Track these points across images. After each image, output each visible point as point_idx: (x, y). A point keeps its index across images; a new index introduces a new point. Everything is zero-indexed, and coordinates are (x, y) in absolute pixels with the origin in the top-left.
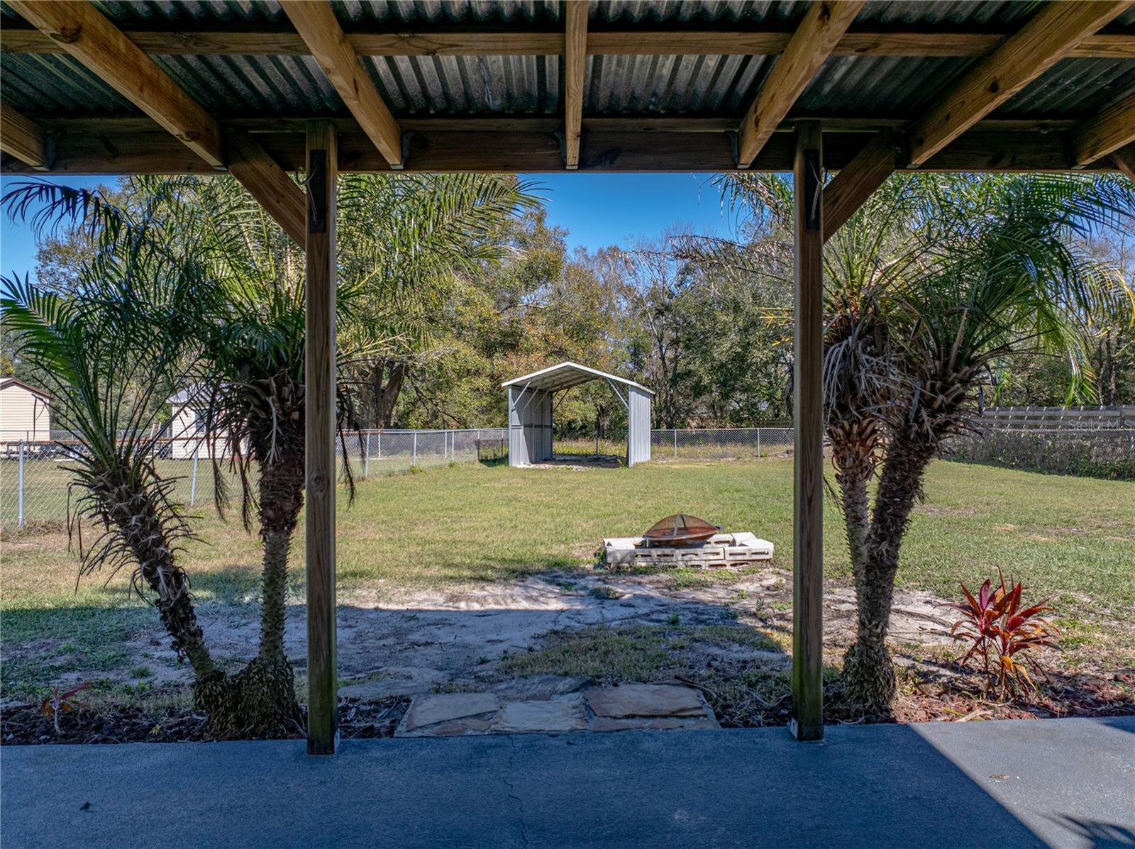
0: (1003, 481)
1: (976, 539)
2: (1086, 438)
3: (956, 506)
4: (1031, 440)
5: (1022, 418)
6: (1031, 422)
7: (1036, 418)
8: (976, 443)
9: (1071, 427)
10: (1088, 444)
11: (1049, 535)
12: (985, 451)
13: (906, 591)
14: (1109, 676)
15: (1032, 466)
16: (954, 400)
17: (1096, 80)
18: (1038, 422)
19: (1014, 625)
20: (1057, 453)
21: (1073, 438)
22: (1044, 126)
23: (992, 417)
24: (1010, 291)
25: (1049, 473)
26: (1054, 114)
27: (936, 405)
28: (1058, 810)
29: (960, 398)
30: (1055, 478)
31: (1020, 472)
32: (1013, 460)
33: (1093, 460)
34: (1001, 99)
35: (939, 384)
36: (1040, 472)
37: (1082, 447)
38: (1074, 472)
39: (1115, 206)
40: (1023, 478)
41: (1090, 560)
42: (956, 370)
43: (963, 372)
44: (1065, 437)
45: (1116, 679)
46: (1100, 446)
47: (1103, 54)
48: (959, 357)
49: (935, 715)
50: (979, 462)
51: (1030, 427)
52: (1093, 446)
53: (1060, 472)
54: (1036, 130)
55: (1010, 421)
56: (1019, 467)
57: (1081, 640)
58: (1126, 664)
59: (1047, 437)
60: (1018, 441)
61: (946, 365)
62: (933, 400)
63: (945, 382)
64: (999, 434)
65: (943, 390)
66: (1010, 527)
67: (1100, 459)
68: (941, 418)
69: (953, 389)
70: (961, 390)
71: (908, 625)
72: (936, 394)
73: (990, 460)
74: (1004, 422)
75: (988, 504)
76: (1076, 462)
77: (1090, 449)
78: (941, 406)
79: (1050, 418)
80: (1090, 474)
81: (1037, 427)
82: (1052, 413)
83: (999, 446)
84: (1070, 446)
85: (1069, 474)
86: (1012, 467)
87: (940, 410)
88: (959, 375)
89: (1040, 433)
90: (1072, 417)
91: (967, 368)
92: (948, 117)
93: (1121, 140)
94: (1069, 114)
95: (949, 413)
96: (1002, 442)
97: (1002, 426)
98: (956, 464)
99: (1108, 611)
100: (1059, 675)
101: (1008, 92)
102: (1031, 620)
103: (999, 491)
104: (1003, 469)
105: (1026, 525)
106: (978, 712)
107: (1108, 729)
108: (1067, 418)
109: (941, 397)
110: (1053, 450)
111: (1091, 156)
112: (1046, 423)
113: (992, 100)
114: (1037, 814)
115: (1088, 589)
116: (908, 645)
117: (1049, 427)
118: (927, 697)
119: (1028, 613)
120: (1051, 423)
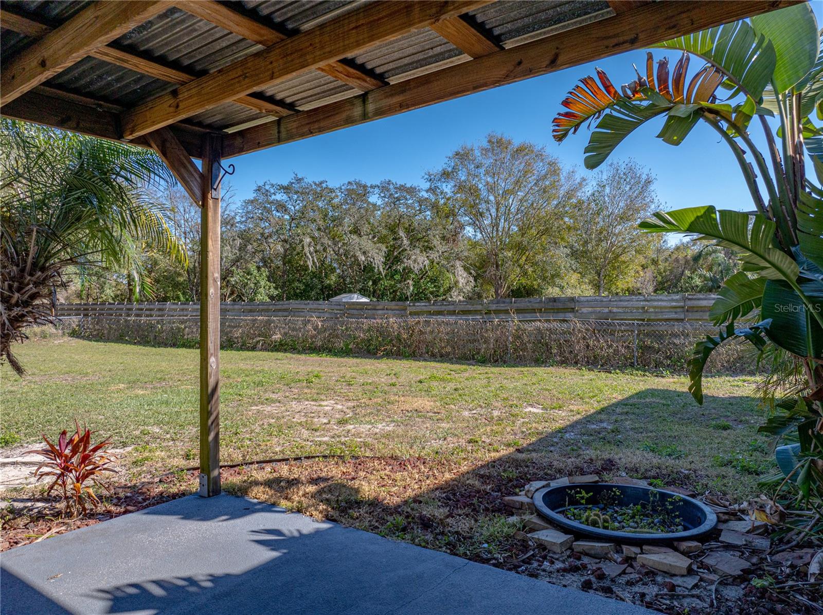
0: (126, 354)
1: (93, 397)
2: (182, 322)
3: (87, 374)
4: (148, 325)
5: (142, 310)
6: (148, 312)
7: (151, 310)
8: (110, 327)
9: (172, 316)
10: (183, 326)
11: (146, 389)
12: (116, 333)
13: (26, 445)
14: (157, 480)
15: (148, 342)
16: (29, 297)
17: (130, 83)
18: (152, 312)
19: (85, 459)
20: (164, 334)
21: (174, 323)
22: (100, 106)
23: (122, 309)
24: (78, 219)
25: (159, 347)
26: (105, 98)
27: (14, 301)
28: (93, 587)
29: (34, 296)
30: (162, 350)
31: (140, 347)
32: (136, 339)
33: (186, 337)
34: (48, 74)
35: (16, 285)
36: (153, 346)
37: (179, 328)
38: (174, 345)
39: (157, 172)
40: (141, 351)
41: (167, 403)
42: (31, 275)
43: (37, 276)
44: (169, 323)
45: (160, 481)
46: (190, 327)
47: (125, 65)
48: (34, 265)
49: (16, 543)
50: (112, 341)
51: (147, 316)
52: (185, 328)
53: (166, 345)
54: (94, 106)
55: (134, 312)
56: (139, 343)
57: (147, 459)
58: (169, 470)
59: (158, 323)
60: (139, 326)
61: (23, 270)
62: (10, 297)
63: (21, 283)
64: (126, 321)
65: (19, 290)
66: (122, 386)
67: (190, 336)
68: (16, 311)
69: (27, 288)
70: (34, 290)
71: (20, 473)
72: (12, 292)
73: (120, 339)
74: (130, 312)
75: (110, 371)
76: (176, 338)
77: (184, 330)
78: (18, 301)
79: (160, 310)
80: (184, 346)
81: (151, 316)
82: (161, 307)
83: (126, 329)
84: (172, 328)
85: (171, 347)
86: (135, 344)
87: (17, 304)
88: (34, 279)
89: (154, 320)
90: (174, 309)
91: (40, 273)
92: (13, 77)
93: (149, 127)
94: (116, 102)
95: (24, 307)
96: (129, 327)
97: (128, 315)
98: (96, 343)
99: (168, 436)
100: (125, 487)
101: (52, 70)
102: (99, 453)
103: (121, 361)
104: (129, 345)
105: (132, 384)
106: (54, 530)
107: (144, 517)
108: (170, 310)
109: (16, 295)
110: (161, 331)
111: (131, 134)
112: (158, 313)
113: (42, 73)
114: (76, 595)
115: (158, 423)
116: (15, 489)
117: (159, 316)
118: (15, 529)
119: (95, 450)
120: (160, 313)
